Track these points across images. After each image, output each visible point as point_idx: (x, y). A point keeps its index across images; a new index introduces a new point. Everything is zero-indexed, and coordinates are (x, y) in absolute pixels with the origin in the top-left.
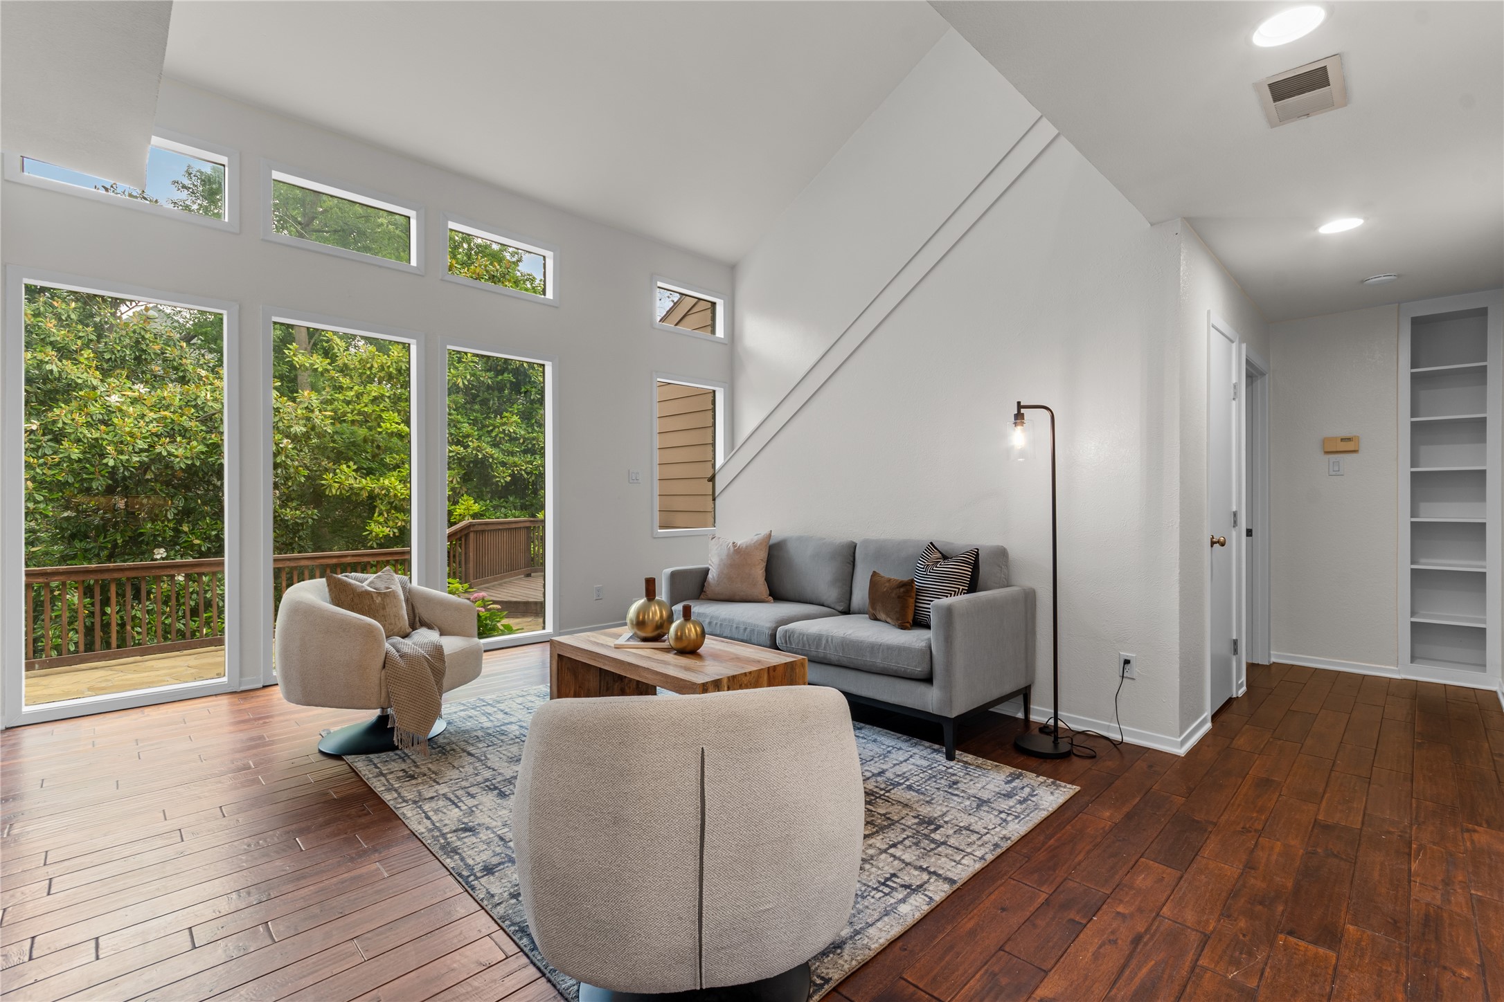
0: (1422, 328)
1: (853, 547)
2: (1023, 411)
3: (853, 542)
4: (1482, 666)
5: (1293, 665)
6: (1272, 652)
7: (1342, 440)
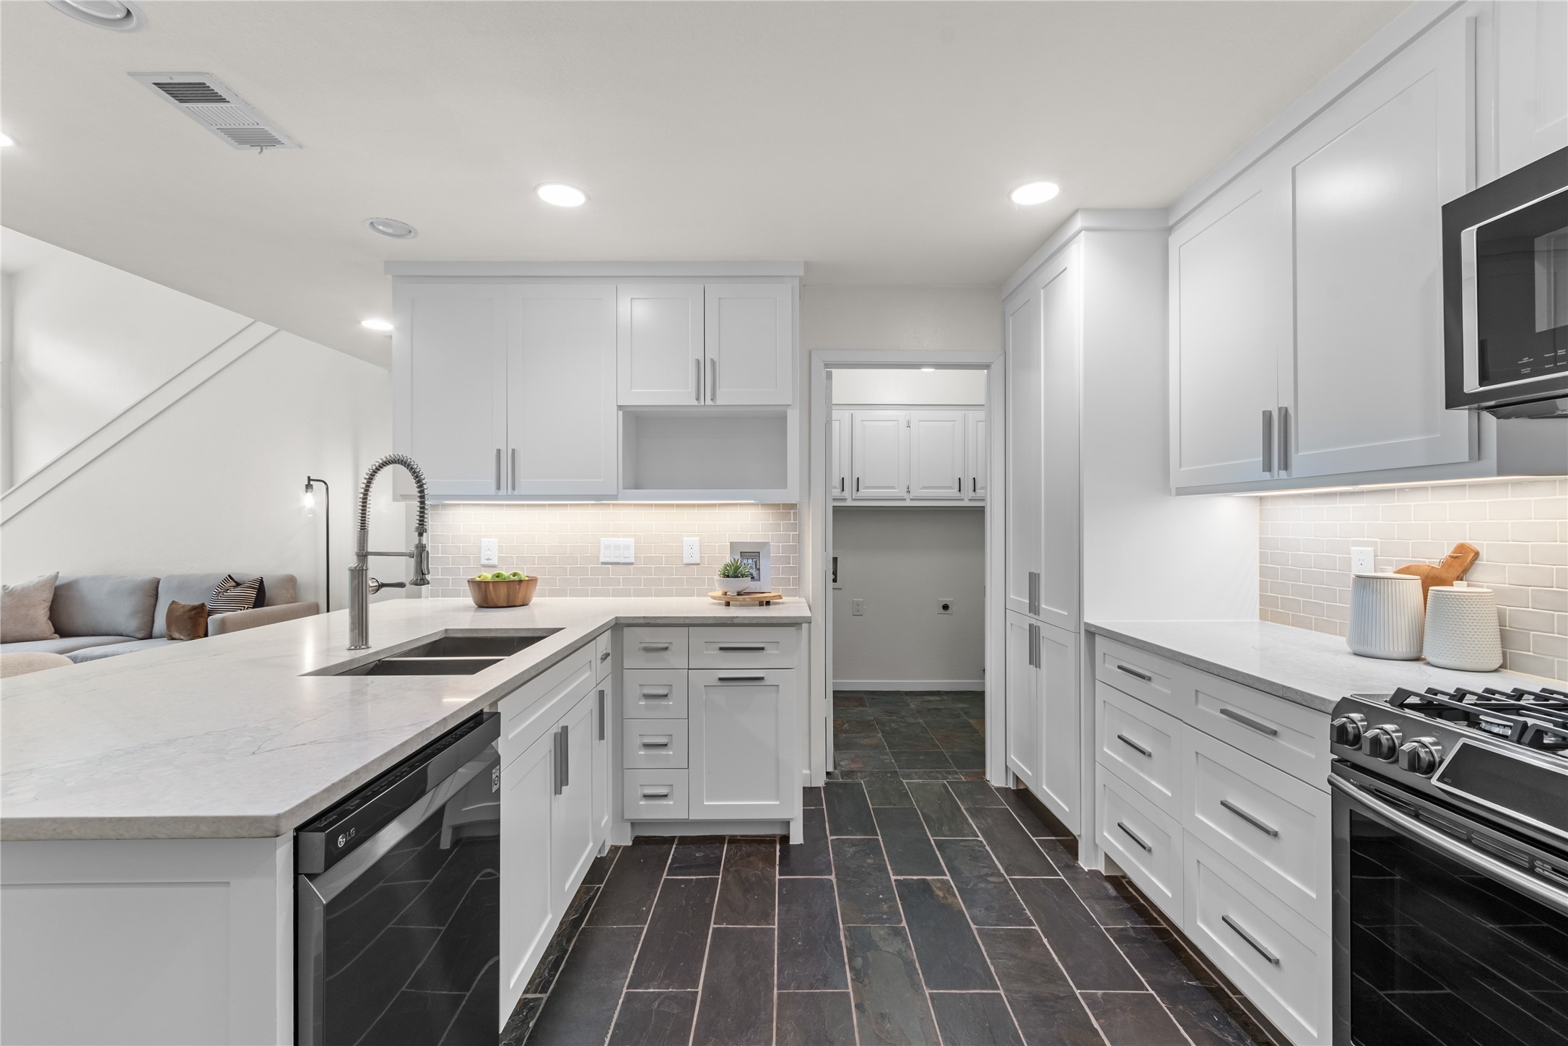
1: (158, 582)
2: (312, 483)
3: (157, 578)
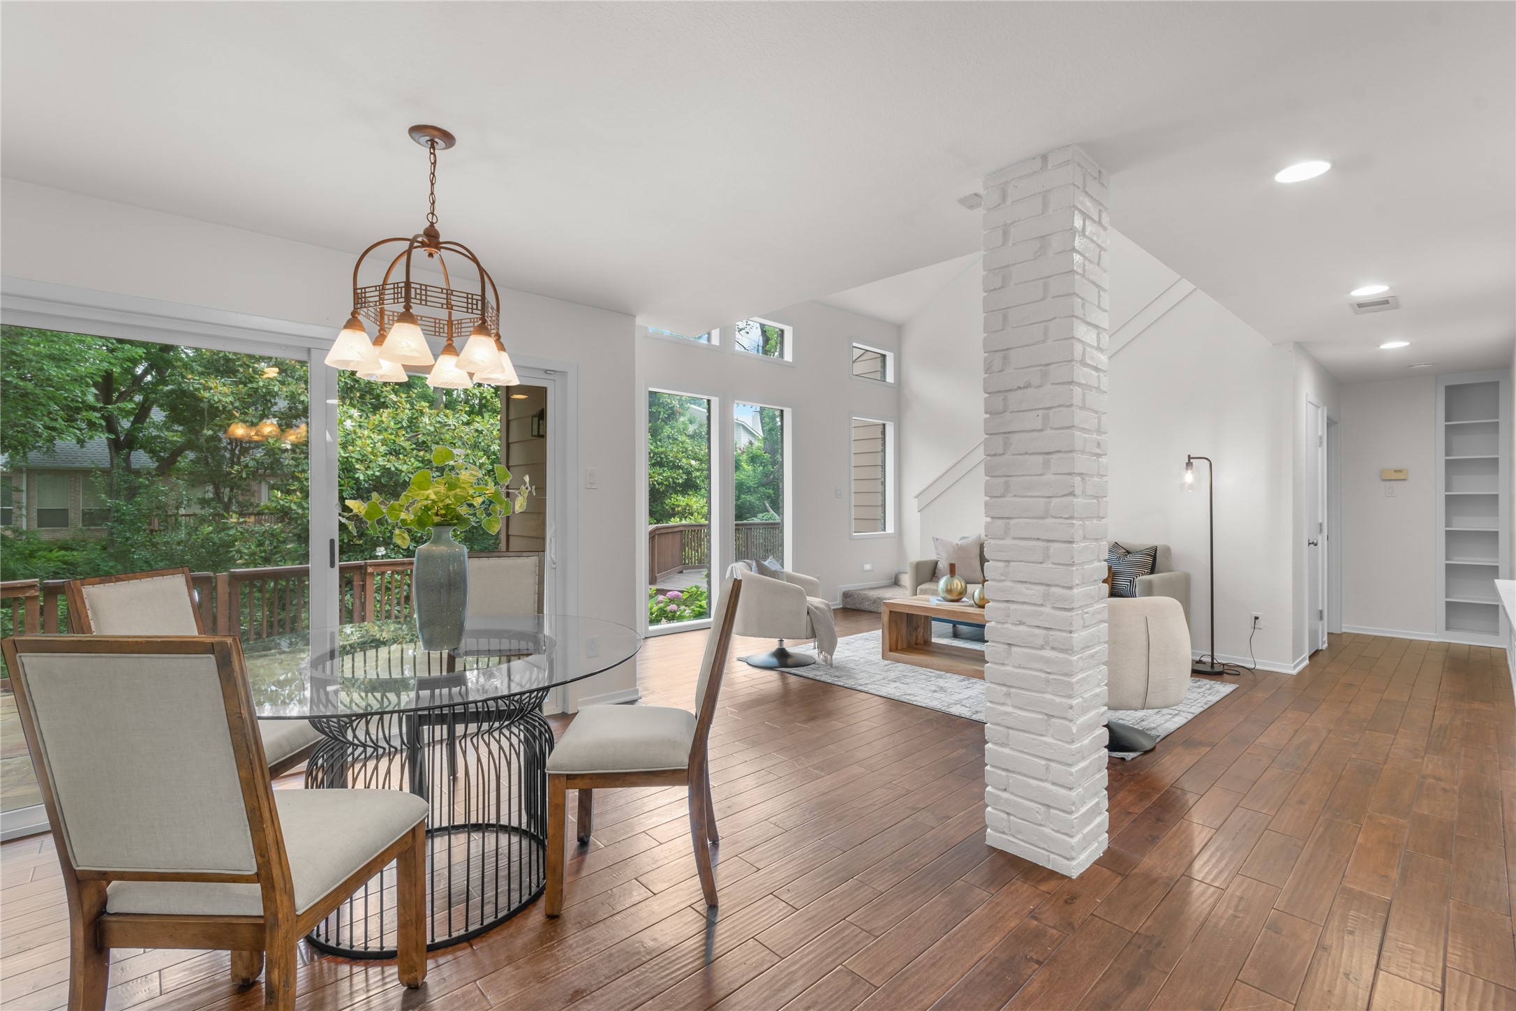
0: (1453, 393)
2: (1192, 460)
4: (1496, 633)
5: (1358, 634)
6: (1343, 625)
7: (1395, 471)
